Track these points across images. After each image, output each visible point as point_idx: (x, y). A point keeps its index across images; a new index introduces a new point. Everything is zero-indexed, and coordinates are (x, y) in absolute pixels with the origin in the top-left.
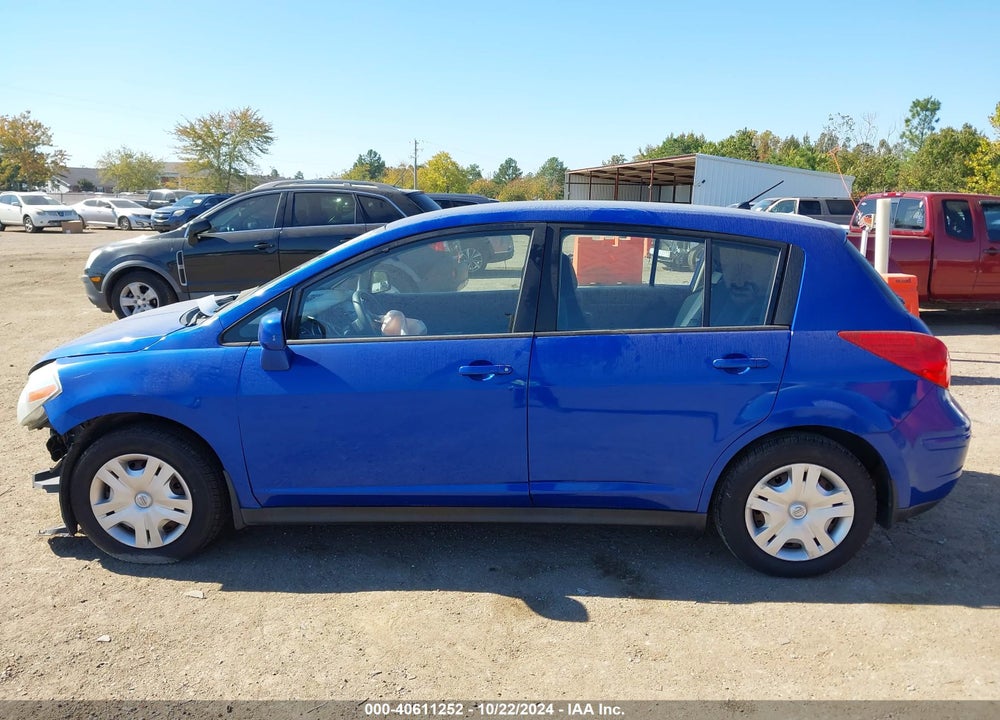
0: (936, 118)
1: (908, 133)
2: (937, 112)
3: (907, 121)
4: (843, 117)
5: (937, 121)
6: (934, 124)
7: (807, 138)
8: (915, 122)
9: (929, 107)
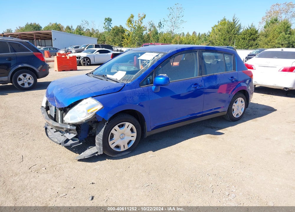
0: (111, 23)
1: (105, 27)
2: (112, 21)
3: (104, 23)
4: (86, 21)
5: (111, 24)
6: (111, 25)
7: (72, 26)
8: (106, 24)
9: (109, 20)
